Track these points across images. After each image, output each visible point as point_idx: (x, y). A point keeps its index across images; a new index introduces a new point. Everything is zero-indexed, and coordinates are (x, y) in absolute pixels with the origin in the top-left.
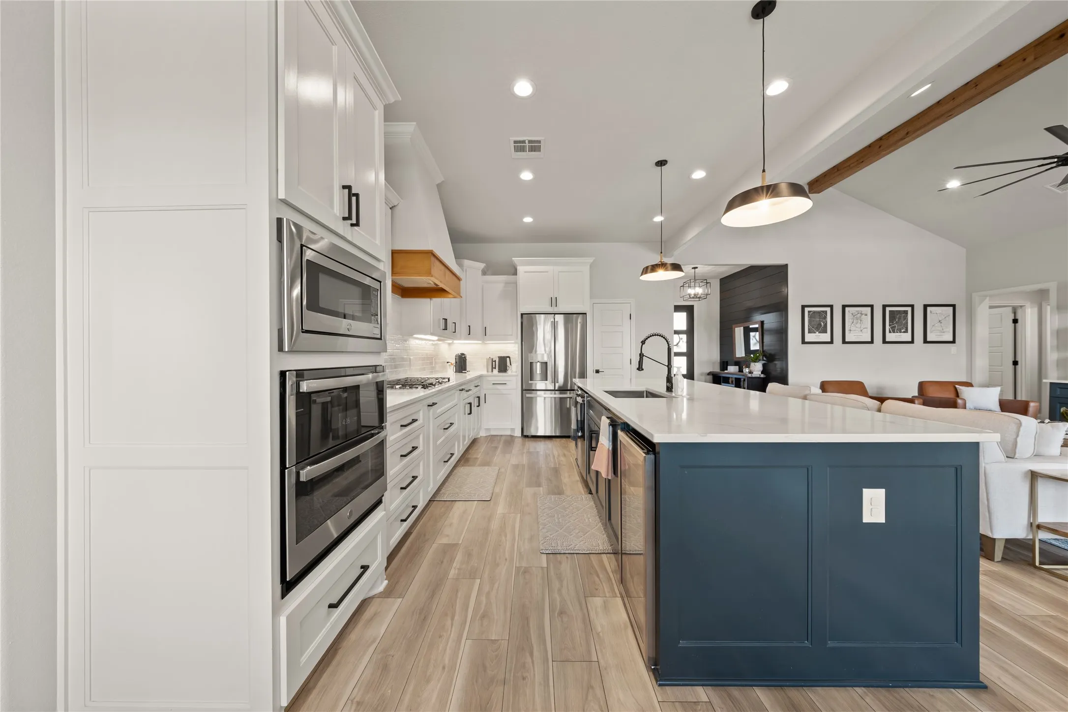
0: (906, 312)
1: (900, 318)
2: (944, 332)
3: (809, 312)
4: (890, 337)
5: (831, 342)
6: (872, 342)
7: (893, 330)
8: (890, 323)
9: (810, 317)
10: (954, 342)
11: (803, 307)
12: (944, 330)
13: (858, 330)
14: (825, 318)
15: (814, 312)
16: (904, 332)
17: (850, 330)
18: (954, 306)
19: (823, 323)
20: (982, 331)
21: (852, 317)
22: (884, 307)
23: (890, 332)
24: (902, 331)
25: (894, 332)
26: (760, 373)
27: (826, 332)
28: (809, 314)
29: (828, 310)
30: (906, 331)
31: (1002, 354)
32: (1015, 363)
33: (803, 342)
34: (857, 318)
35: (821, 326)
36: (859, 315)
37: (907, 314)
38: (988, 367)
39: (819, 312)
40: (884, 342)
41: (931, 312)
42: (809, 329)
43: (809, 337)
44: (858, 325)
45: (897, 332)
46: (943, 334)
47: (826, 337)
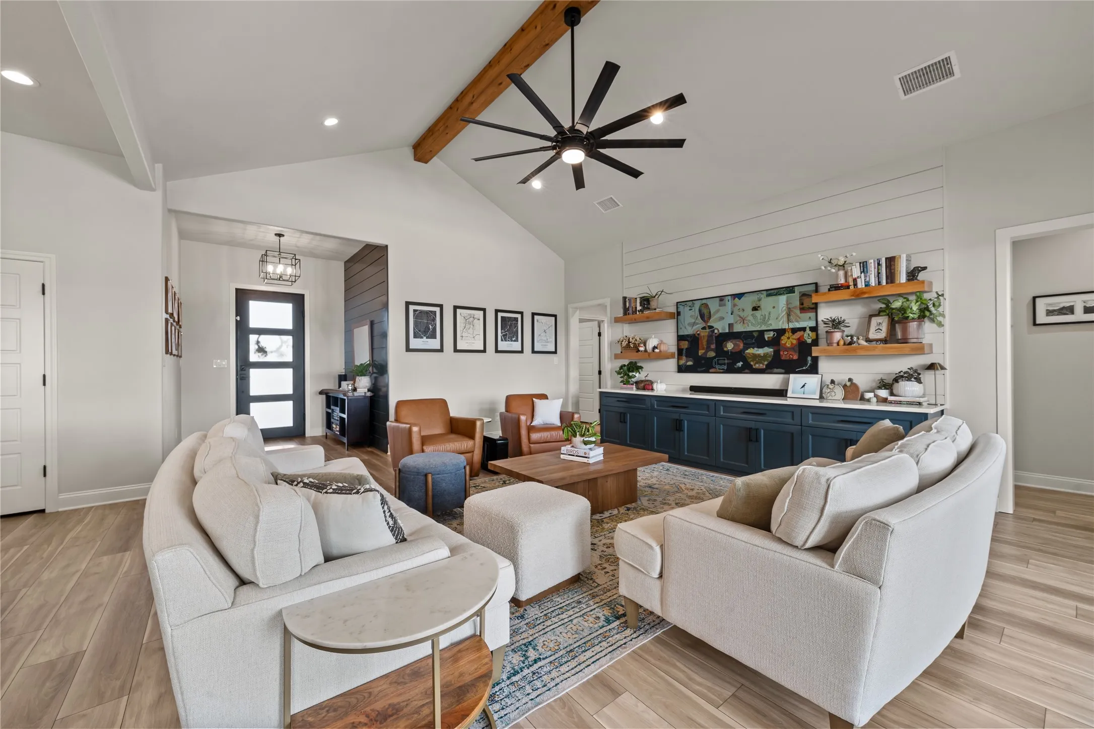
0: (516, 319)
1: (511, 326)
2: (548, 342)
3: (415, 311)
4: (503, 345)
5: (441, 350)
6: (484, 351)
7: (504, 338)
8: (502, 330)
9: (416, 317)
10: (555, 352)
11: (408, 304)
12: (549, 340)
13: (471, 339)
14: (434, 320)
15: (421, 312)
16: (515, 341)
17: (462, 337)
18: (555, 316)
19: (432, 326)
20: (574, 342)
21: (463, 321)
22: (497, 311)
23: (502, 340)
24: (513, 339)
25: (506, 341)
26: (366, 390)
27: (435, 337)
28: (414, 314)
29: (437, 310)
30: (517, 340)
31: (593, 365)
32: (600, 373)
33: (408, 349)
34: (469, 322)
35: (429, 329)
36: (472, 319)
37: (517, 321)
38: (578, 376)
39: (427, 313)
40: (497, 351)
41: (538, 321)
42: (414, 333)
43: (415, 343)
44: (471, 331)
45: (509, 341)
46: (547, 344)
47: (435, 343)
